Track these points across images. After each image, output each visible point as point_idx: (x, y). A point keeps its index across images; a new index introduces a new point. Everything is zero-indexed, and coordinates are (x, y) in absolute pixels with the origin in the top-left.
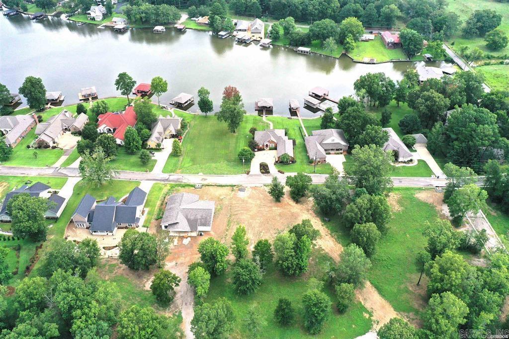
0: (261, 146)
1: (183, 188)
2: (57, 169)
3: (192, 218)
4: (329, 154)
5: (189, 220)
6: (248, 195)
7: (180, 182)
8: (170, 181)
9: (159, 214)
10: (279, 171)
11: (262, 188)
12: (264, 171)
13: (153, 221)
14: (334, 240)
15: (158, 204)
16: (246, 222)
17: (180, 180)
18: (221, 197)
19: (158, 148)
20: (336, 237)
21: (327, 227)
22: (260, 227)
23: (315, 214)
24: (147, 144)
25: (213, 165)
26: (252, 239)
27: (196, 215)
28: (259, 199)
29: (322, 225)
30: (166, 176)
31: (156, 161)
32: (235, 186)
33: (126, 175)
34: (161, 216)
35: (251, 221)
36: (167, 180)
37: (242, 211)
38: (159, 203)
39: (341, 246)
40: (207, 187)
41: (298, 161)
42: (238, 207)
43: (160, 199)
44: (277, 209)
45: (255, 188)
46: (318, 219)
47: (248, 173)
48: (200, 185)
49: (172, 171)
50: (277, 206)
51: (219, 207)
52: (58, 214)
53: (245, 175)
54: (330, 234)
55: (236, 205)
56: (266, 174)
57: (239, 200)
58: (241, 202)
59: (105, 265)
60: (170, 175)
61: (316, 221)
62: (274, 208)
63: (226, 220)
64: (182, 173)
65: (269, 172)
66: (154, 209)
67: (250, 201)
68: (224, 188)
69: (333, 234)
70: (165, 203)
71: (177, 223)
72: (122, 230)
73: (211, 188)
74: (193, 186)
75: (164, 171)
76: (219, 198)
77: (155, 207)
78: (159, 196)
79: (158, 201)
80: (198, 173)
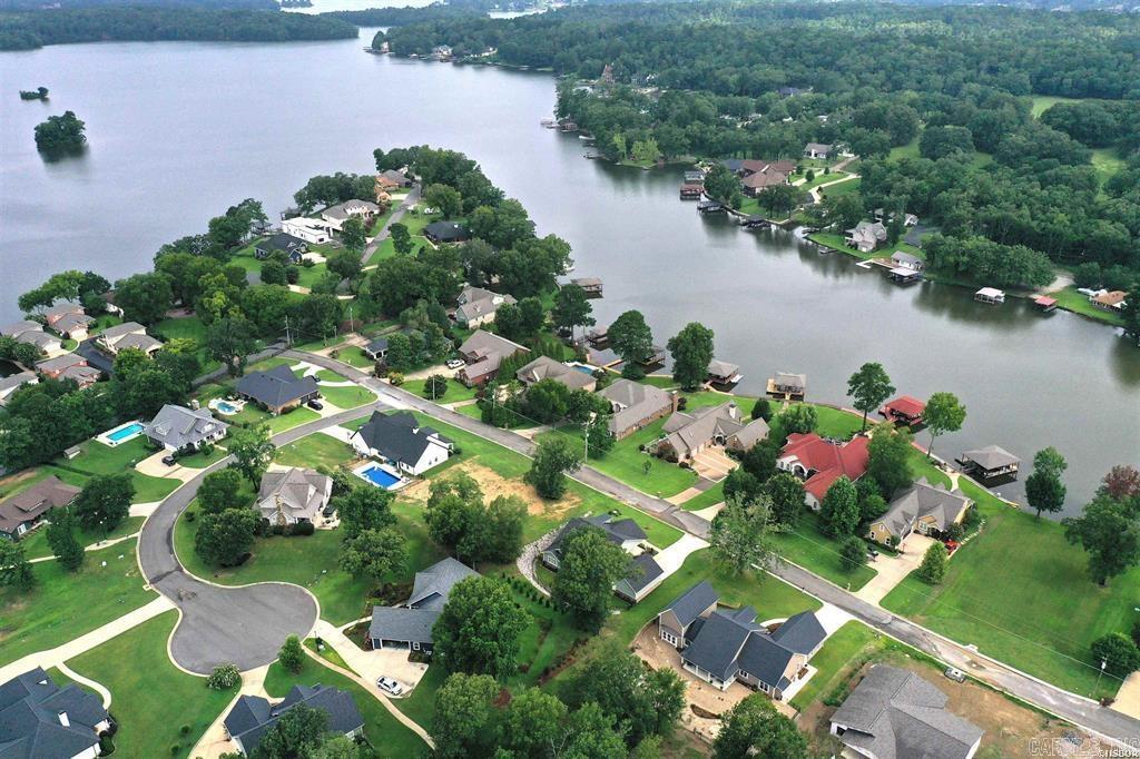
1: (915, 661)
2: (674, 508)
3: (911, 742)
5: (900, 744)
7: (913, 643)
8: (890, 631)
9: (835, 695)
13: (818, 702)
15: (842, 669)
17: (914, 640)
18: (1007, 730)
19: (891, 549)
24: (868, 529)
25: (1014, 640)
27: (925, 740)
30: (887, 615)
31: (874, 573)
32: (1056, 718)
33: (799, 576)
34: (839, 699)
36: (884, 627)
38: (845, 668)
40: (976, 687)
43: (851, 661)
47: (1107, 702)
48: (960, 672)
49: (902, 611)
51: (991, 752)
52: (639, 596)
53: (1095, 704)
59: (680, 744)
60: (895, 619)
64: (928, 625)
66: (830, 679)
68: (1021, 708)
70: (858, 674)
71: (870, 735)
72: (744, 688)
73: (987, 696)
74: (944, 669)
75: (886, 602)
76: (999, 729)
77: (834, 673)
78: (852, 654)
79: (845, 665)
80: (965, 643)
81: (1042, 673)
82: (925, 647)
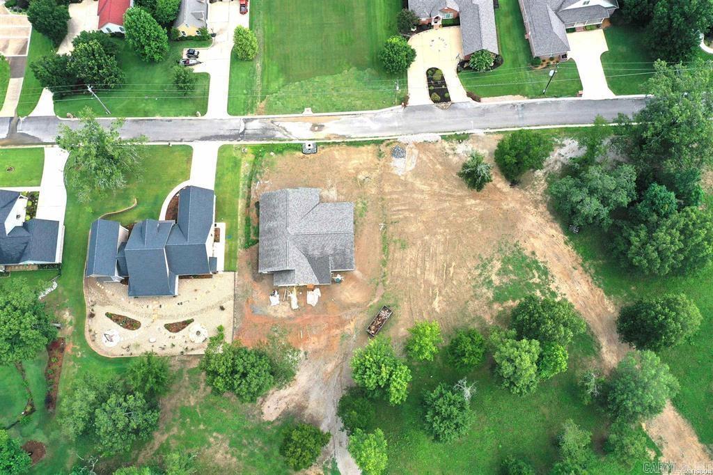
0: (423, 19)
1: (280, 155)
2: (14, 121)
3: (317, 253)
4: (573, 30)
5: (311, 260)
6: (413, 167)
7: (269, 138)
8: (250, 137)
9: (247, 234)
10: (469, 95)
11: (438, 146)
12: (438, 97)
13: (240, 251)
14: (590, 280)
15: (240, 207)
16: (420, 242)
17: (270, 133)
18: (361, 177)
19: (204, 38)
20: (593, 271)
21: (575, 248)
22: (445, 252)
23: (552, 213)
24: (177, 32)
25: (329, 80)
26: (435, 283)
27: (323, 247)
28: (436, 176)
29: (565, 243)
30: (237, 123)
31: (206, 76)
32: (382, 141)
33: (157, 129)
34: (253, 237)
35: (427, 238)
36: (242, 135)
37: (407, 214)
38: (241, 204)
39: (602, 293)
40: (327, 149)
41: (508, 58)
42: (398, 200)
43: (241, 193)
44: (474, 204)
45: (423, 146)
46: (557, 226)
47: (404, 101)
48: (311, 142)
49: (249, 108)
50: (474, 197)
51: (360, 205)
53: (399, 109)
54: (582, 265)
55: (395, 196)
56: (443, 104)
57: (396, 183)
58: (401, 189)
59: (180, 372)
60: (246, 121)
61: (553, 232)
62: (470, 202)
63: (378, 238)
64: (270, 110)
65: (448, 99)
66: (237, 223)
67: (418, 184)
68: (361, 148)
69: (587, 265)
70: (252, 203)
72: (188, 281)
73: (338, 154)
74: (299, 148)
75: (233, 109)
76: (356, 179)
77: (236, 216)
78: (238, 187)
79: (240, 201)
80: (301, 110)
81: (359, 103)
82: (279, 135)
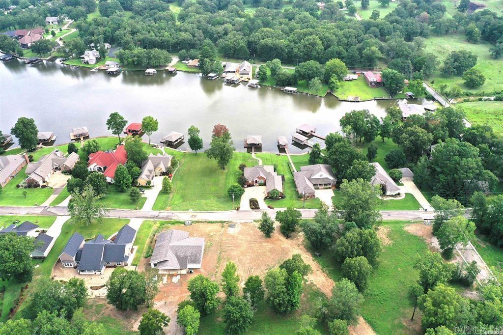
0: (250, 182)
1: (173, 225)
2: (47, 207)
3: (182, 255)
4: (318, 189)
5: (178, 258)
6: (238, 231)
7: (170, 219)
8: (160, 218)
9: (148, 252)
10: (268, 207)
11: (252, 224)
12: (254, 207)
13: (142, 259)
14: (326, 275)
16: (237, 259)
17: (170, 217)
18: (211, 234)
19: (148, 186)
20: (327, 272)
21: (318, 262)
22: (250, 263)
23: (306, 249)
24: (137, 182)
25: (204, 202)
26: (243, 275)
27: (186, 252)
28: (249, 234)
29: (313, 260)
30: (156, 213)
31: (146, 198)
32: (225, 222)
33: (116, 213)
34: (150, 253)
35: (241, 257)
36: (157, 217)
37: (233, 248)
38: (148, 240)
39: (332, 281)
40: (197, 224)
41: (288, 196)
42: (229, 243)
43: (149, 236)
44: (267, 245)
45: (245, 224)
46: (309, 254)
47: (238, 209)
48: (189, 221)
49: (162, 208)
50: (268, 242)
51: (209, 244)
52: (46, 254)
53: (235, 211)
54: (322, 270)
55: (227, 241)
56: (256, 210)
57: (228, 236)
58: (231, 238)
60: (160, 213)
61: (307, 256)
62: (265, 244)
63: (216, 257)
64: (173, 209)
65: (258, 208)
66: (144, 247)
67: (240, 237)
68: (214, 224)
69: (324, 269)
70: (154, 240)
71: (167, 260)
72: (110, 268)
73: (201, 225)
74: (183, 223)
75: (154, 208)
76: (209, 235)
77: (144, 245)
78: (149, 234)
79: (148, 239)
80: (188, 210)
81: (216, 209)
82: (174, 218)
